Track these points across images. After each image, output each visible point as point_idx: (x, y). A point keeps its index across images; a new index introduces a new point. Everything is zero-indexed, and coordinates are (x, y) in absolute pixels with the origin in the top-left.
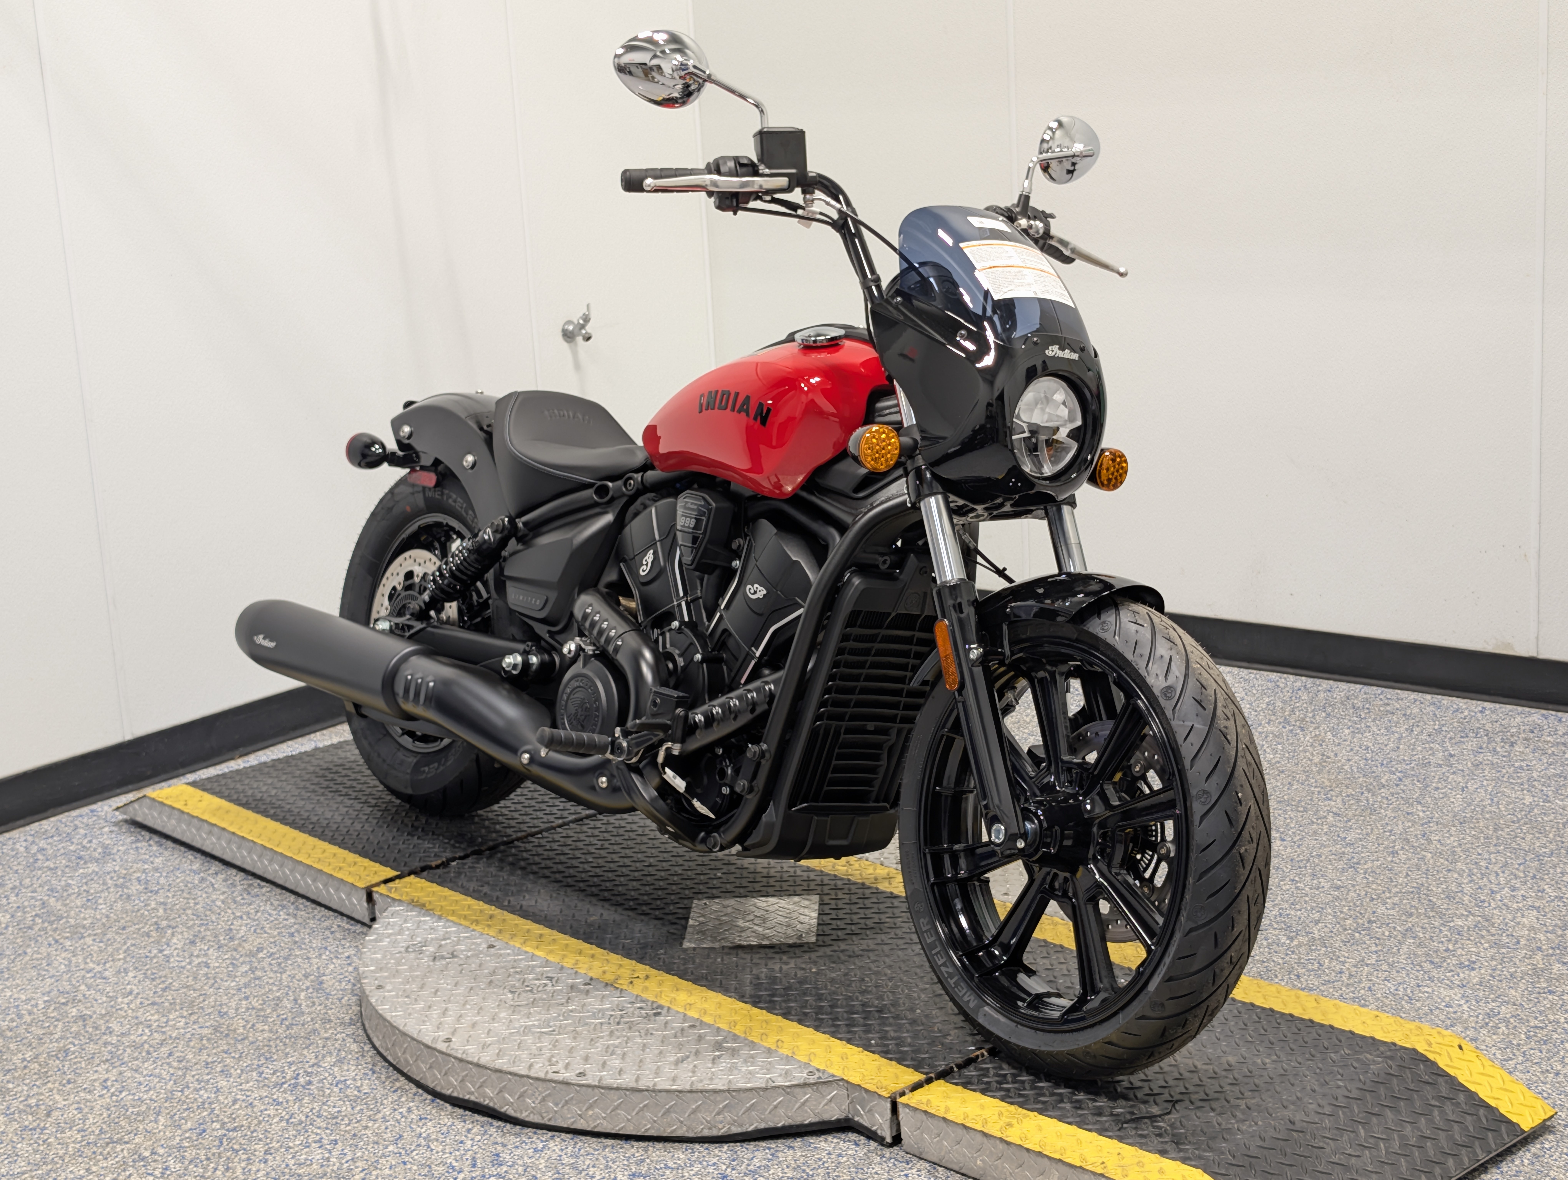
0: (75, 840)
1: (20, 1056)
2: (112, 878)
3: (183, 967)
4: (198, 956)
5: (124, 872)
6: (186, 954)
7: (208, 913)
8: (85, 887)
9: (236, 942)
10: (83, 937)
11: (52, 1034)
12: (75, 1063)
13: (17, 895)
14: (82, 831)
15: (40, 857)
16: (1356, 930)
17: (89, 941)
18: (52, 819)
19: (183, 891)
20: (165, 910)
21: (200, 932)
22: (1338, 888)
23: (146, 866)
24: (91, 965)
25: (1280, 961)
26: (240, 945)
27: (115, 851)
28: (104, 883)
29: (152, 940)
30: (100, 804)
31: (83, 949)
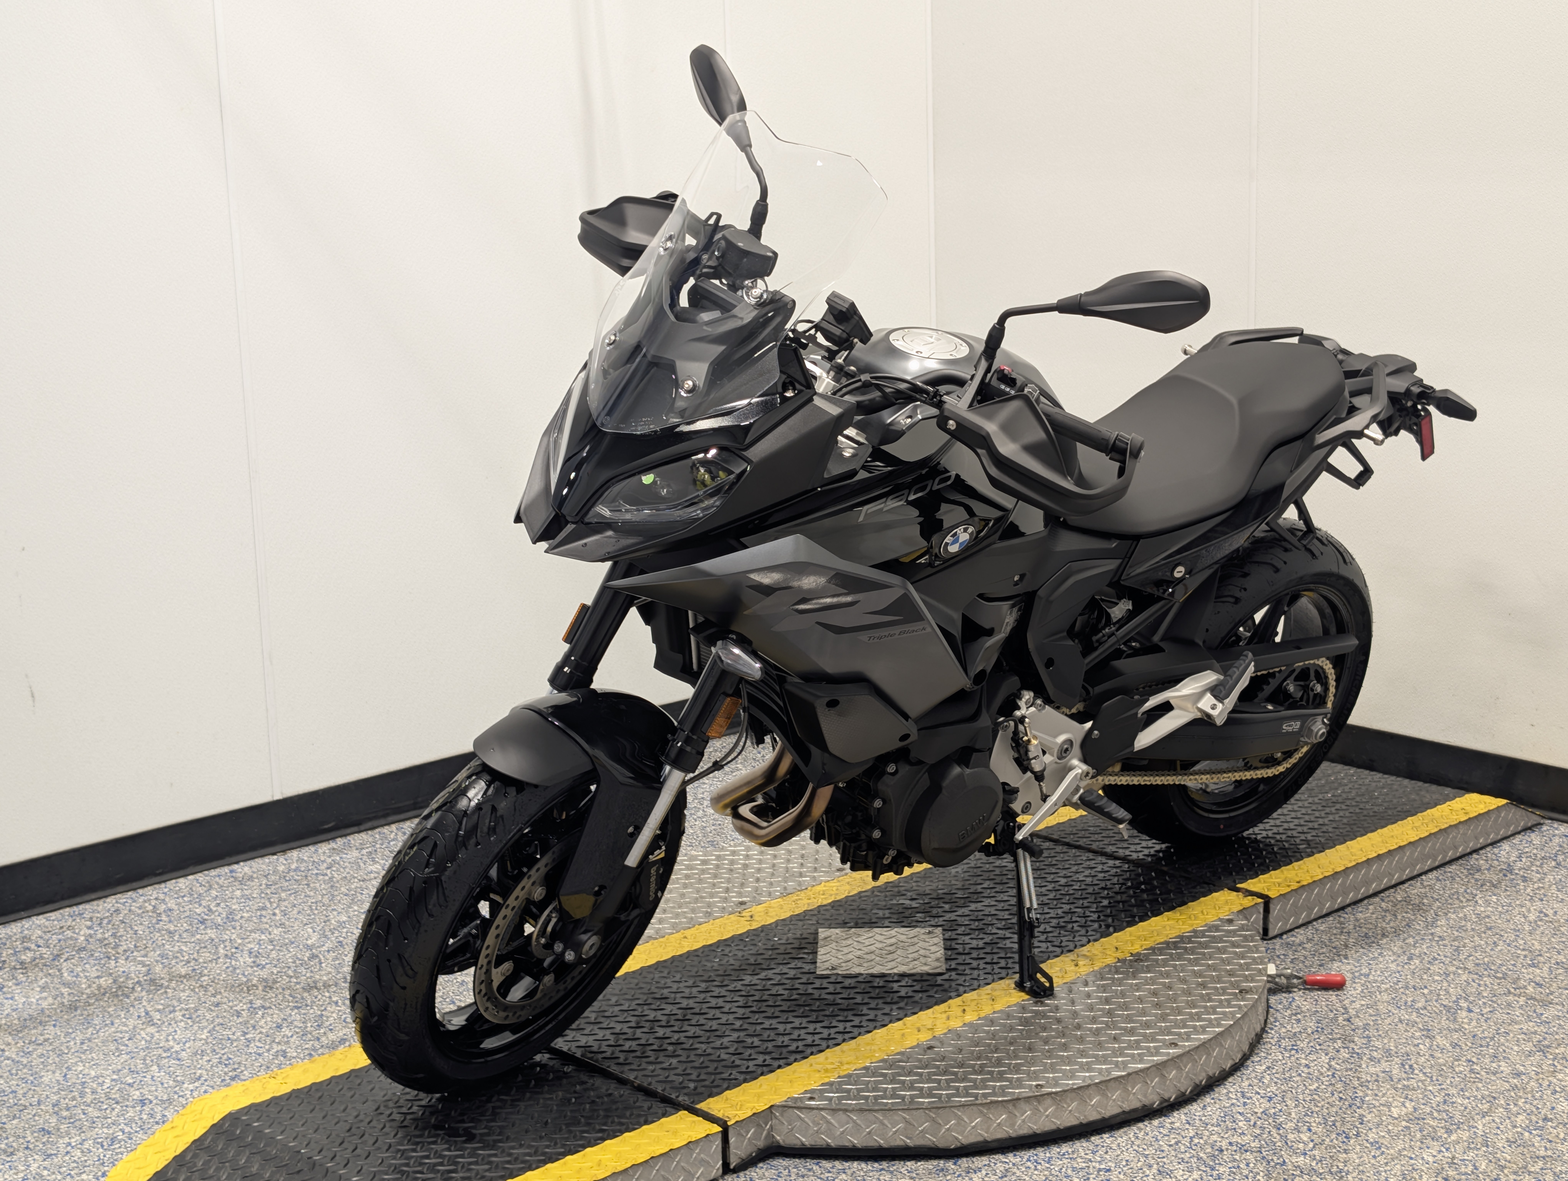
0: (204, 903)
1: (67, 1140)
2: (226, 947)
3: (259, 1055)
4: (279, 1043)
5: (239, 941)
6: (268, 1040)
7: (306, 995)
8: (195, 955)
9: (322, 1031)
10: (174, 1011)
11: (106, 1118)
12: (117, 1154)
13: (127, 959)
14: (214, 893)
15: (164, 918)
16: (1527, 1129)
17: (178, 1015)
18: (190, 877)
19: (289, 968)
20: (265, 987)
21: (291, 1015)
22: (1518, 1075)
23: (263, 937)
24: (171, 1043)
25: (1431, 1159)
26: (325, 1033)
27: (239, 916)
28: (216, 953)
29: (241, 1020)
30: (242, 864)
31: (170, 1024)
